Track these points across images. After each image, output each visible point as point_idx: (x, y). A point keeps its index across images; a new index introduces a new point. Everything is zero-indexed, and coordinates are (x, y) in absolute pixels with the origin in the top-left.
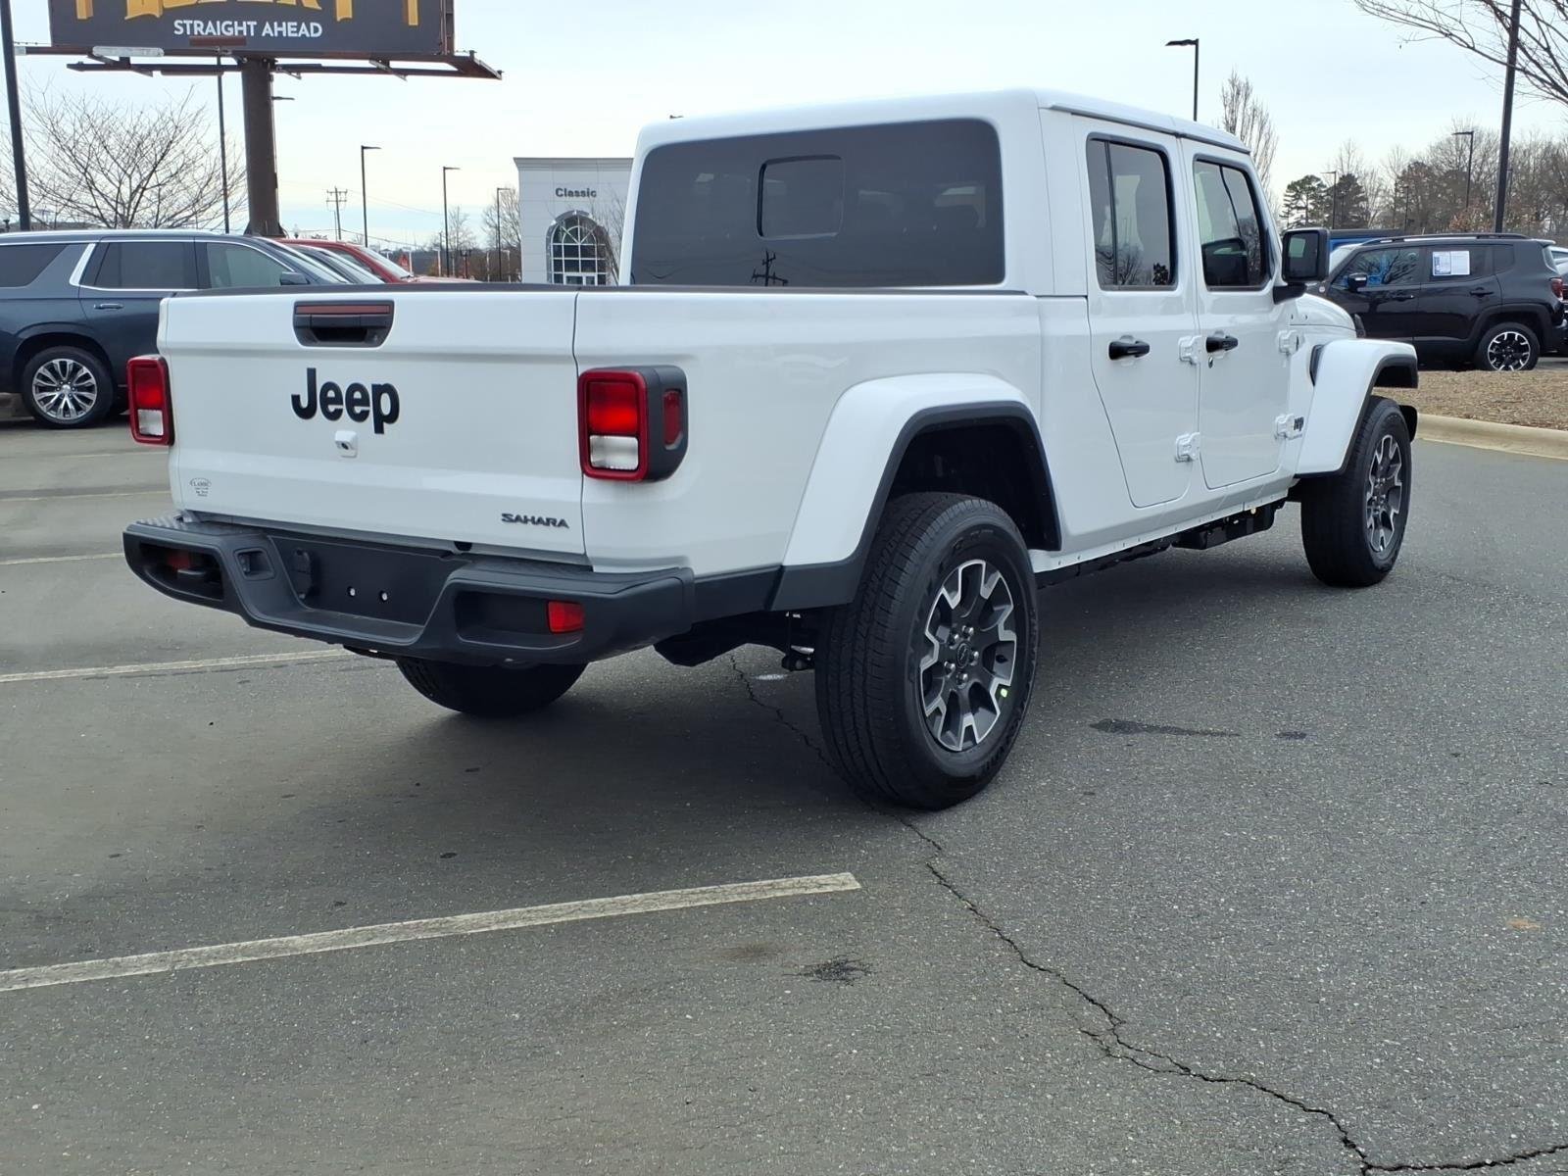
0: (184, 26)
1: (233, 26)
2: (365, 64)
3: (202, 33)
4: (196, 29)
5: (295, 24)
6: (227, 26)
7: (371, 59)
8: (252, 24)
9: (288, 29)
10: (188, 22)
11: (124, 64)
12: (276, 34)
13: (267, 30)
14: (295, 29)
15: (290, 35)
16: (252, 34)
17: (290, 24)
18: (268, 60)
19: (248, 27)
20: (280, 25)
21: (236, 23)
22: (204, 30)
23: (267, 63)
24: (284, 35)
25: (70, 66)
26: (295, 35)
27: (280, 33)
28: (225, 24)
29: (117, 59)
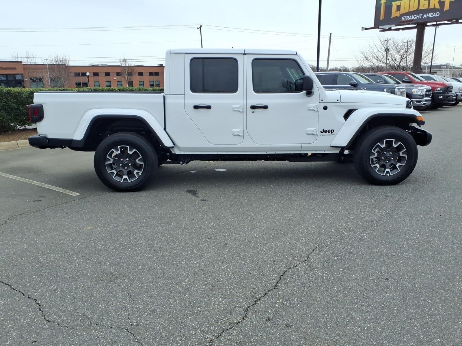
0: (404, 18)
1: (416, 16)
2: (446, 22)
3: (408, 19)
4: (407, 18)
5: (433, 13)
6: (415, 16)
7: (448, 21)
8: (421, 15)
9: (430, 15)
10: (405, 17)
11: (390, 29)
12: (427, 17)
13: (425, 16)
14: (432, 15)
15: (431, 16)
16: (421, 18)
17: (431, 14)
18: (424, 24)
19: (420, 16)
20: (428, 14)
21: (417, 15)
22: (409, 18)
23: (424, 25)
24: (429, 17)
25: (380, 31)
26: (432, 16)
27: (428, 16)
28: (414, 16)
29: (388, 28)
